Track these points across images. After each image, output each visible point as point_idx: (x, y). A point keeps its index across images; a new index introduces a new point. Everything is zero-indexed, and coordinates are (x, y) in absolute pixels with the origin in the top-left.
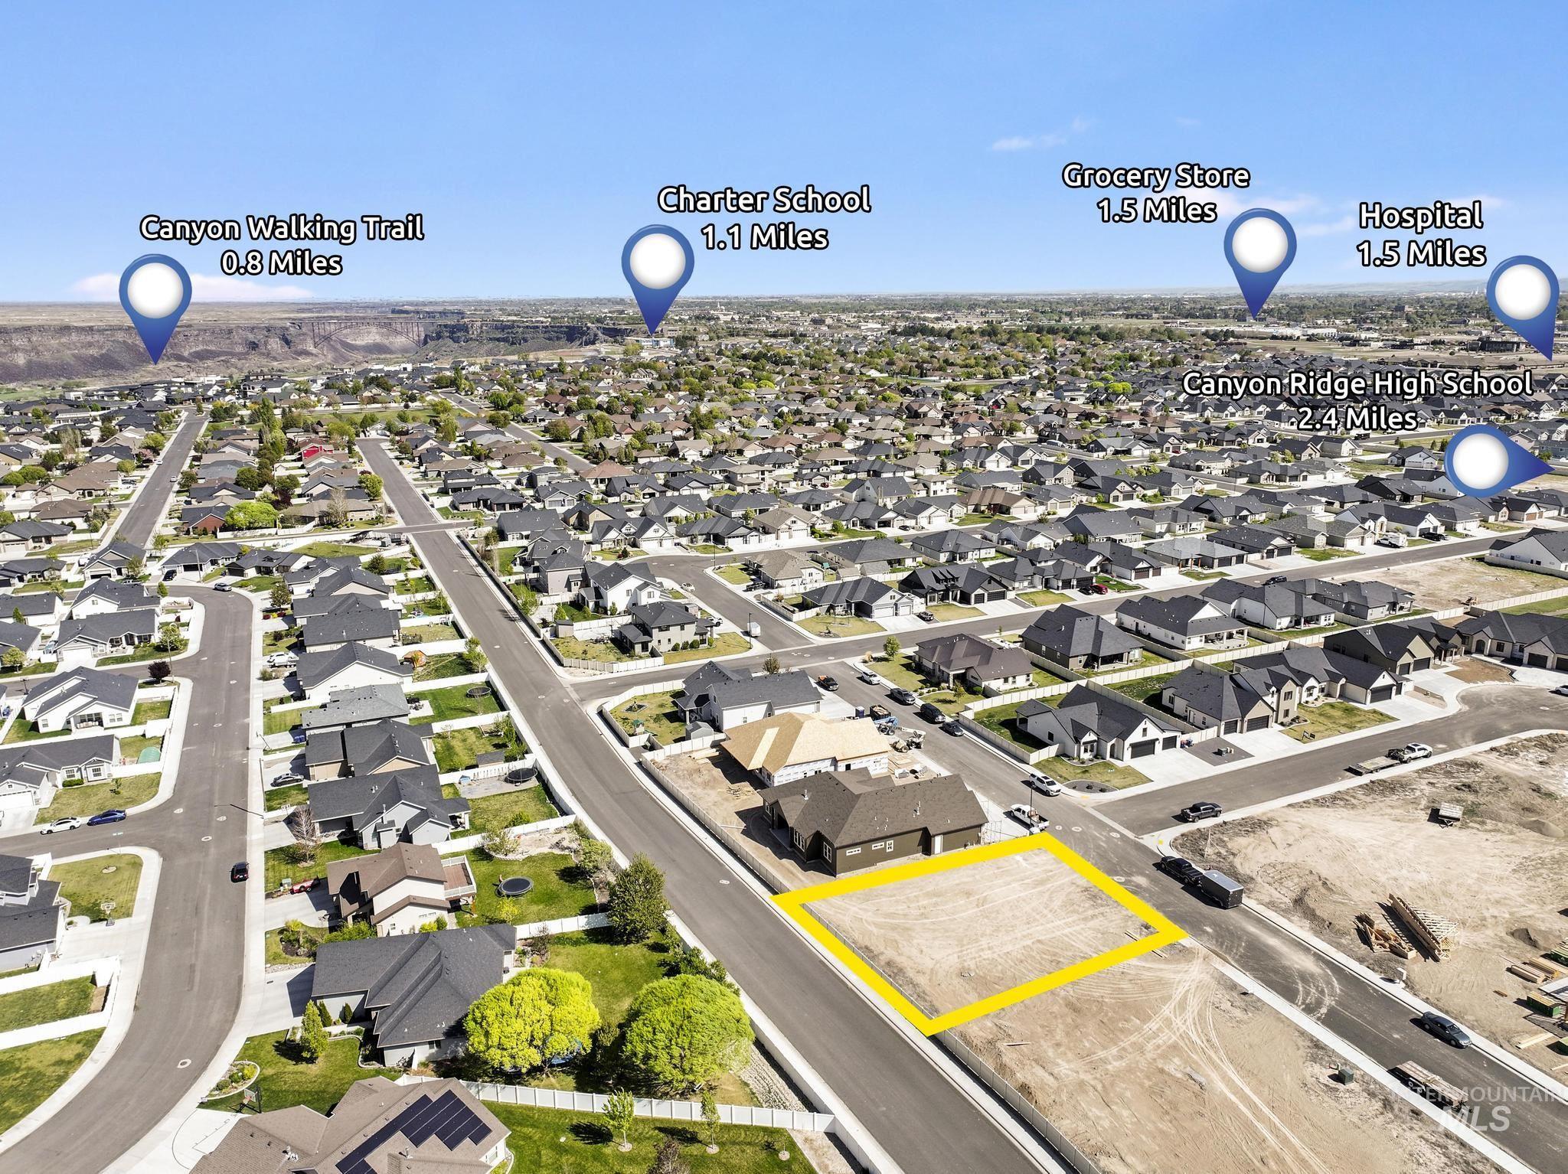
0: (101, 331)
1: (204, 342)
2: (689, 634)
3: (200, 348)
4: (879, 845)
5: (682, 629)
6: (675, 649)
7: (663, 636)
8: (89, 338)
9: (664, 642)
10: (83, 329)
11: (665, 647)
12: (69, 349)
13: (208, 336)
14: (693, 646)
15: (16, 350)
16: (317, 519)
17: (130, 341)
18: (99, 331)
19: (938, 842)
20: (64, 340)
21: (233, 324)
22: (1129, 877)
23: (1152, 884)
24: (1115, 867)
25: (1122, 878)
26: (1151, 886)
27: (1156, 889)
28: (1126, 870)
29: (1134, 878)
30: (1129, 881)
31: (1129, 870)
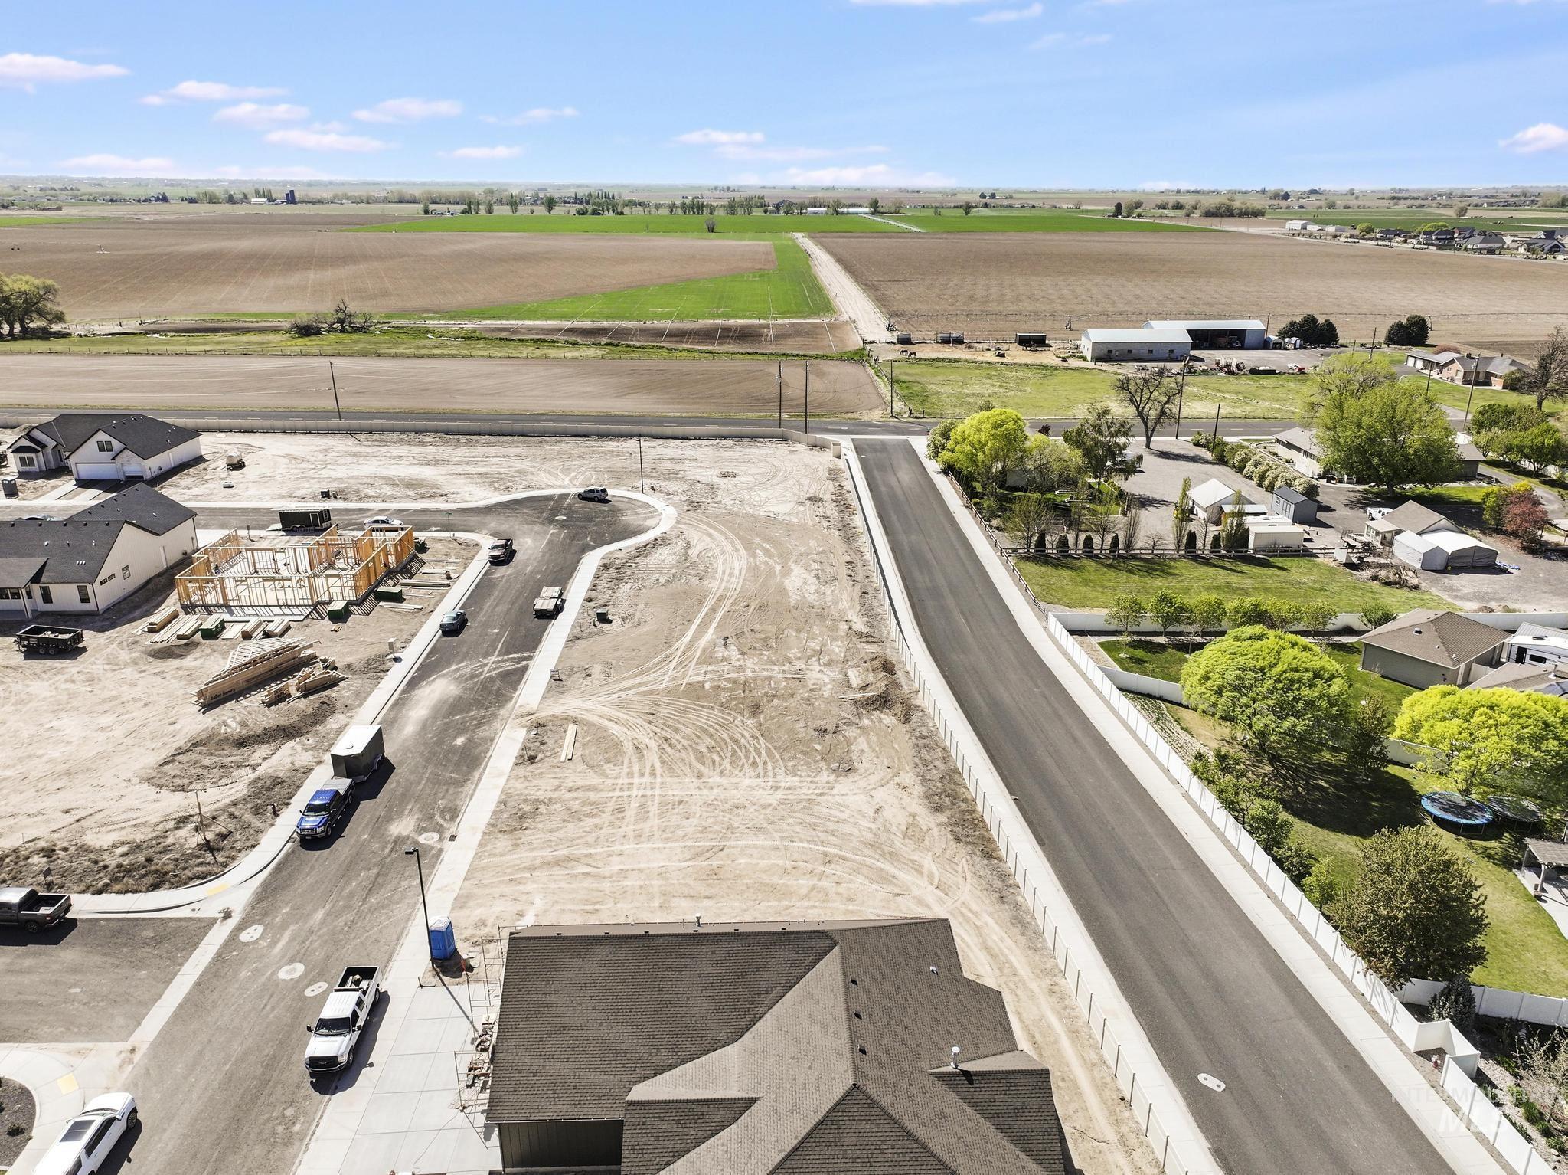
22: (408, 837)
23: (400, 814)
24: (395, 860)
25: (422, 839)
26: (406, 813)
27: (409, 807)
28: (387, 851)
29: (405, 833)
30: (421, 830)
31: (383, 848)
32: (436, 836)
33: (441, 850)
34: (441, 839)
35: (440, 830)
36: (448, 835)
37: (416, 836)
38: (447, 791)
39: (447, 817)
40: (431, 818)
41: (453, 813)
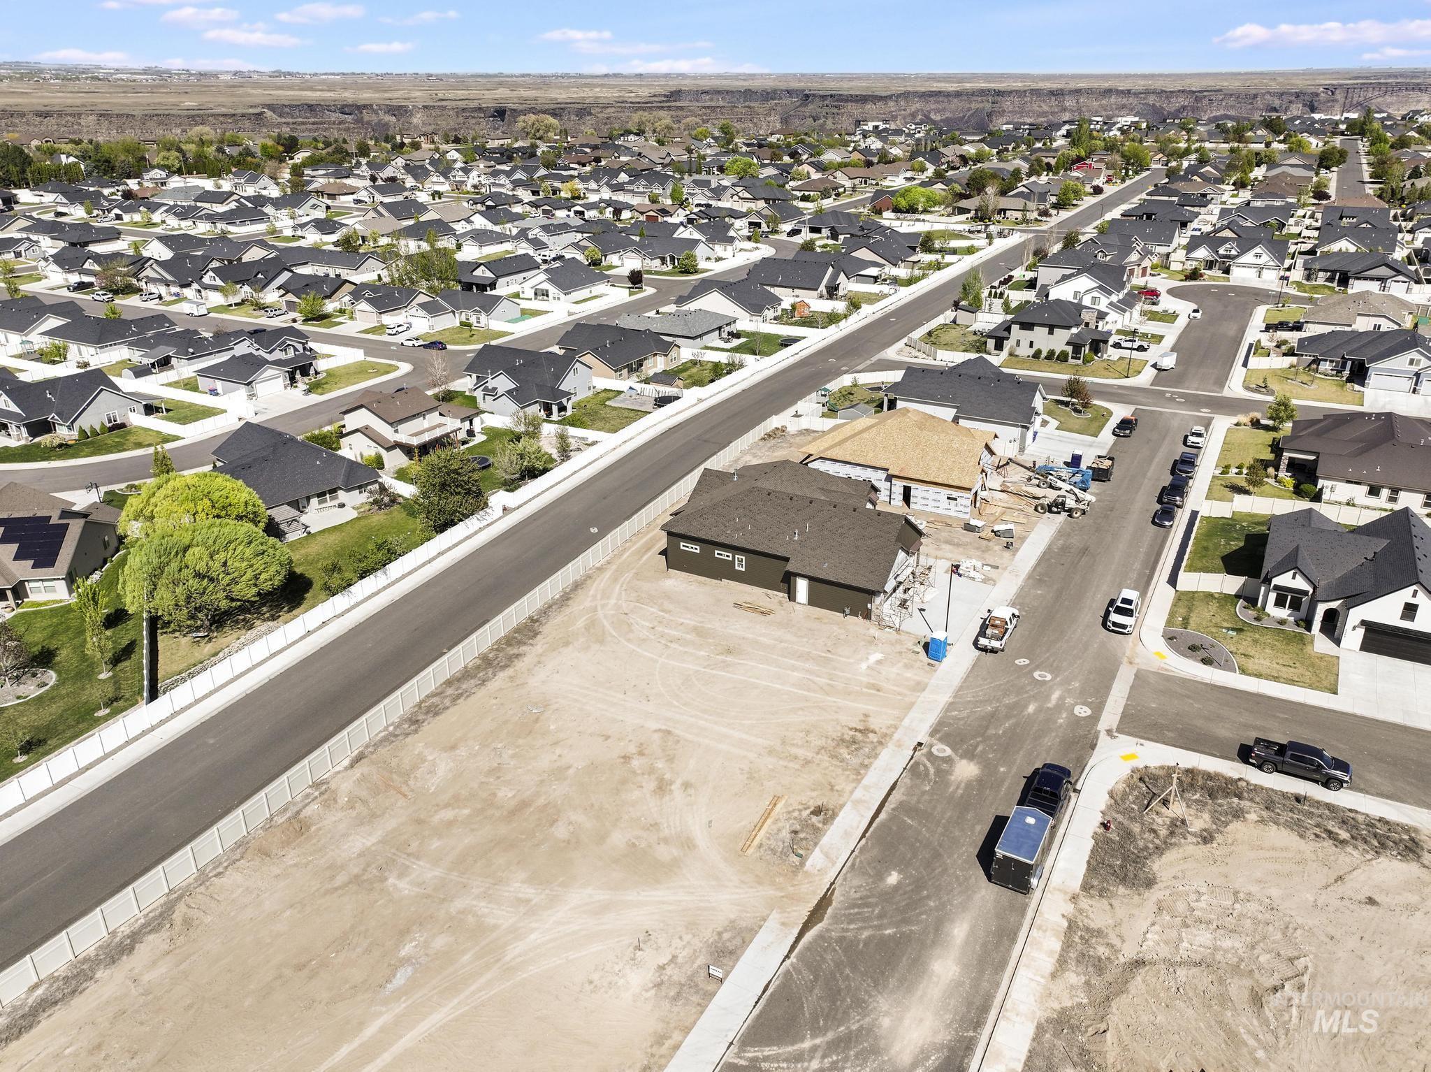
0: (1137, 94)
1: (1226, 107)
2: (1059, 341)
3: (1222, 112)
4: (725, 555)
5: (1051, 332)
6: (1037, 355)
7: (1026, 336)
8: (1125, 101)
9: (1025, 343)
10: (1122, 92)
11: (1024, 351)
12: (1105, 110)
13: (1232, 101)
14: (1063, 357)
15: (1064, 110)
16: (973, 212)
17: (1158, 104)
18: (1135, 94)
19: (802, 586)
20: (1104, 102)
21: (1263, 89)
22: (962, 757)
23: (969, 785)
24: (974, 737)
25: (949, 752)
26: (963, 785)
27: (960, 791)
28: (980, 748)
29: (964, 762)
30: (948, 760)
31: (984, 752)
32: (934, 750)
33: (931, 735)
34: (931, 746)
35: (930, 755)
36: (924, 750)
37: (954, 755)
38: (918, 802)
39: (922, 768)
40: (939, 772)
41: (913, 769)
